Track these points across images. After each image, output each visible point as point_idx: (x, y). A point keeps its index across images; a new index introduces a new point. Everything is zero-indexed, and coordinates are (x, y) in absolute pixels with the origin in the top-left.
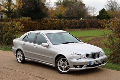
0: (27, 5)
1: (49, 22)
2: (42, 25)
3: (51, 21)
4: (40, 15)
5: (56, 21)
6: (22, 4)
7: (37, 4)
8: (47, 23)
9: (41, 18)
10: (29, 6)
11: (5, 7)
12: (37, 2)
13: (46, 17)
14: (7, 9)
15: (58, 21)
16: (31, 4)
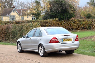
0: (54, 7)
1: (76, 22)
2: (70, 25)
3: (79, 21)
4: (67, 16)
5: (84, 21)
6: (49, 6)
7: (63, 5)
8: (75, 23)
9: (69, 18)
10: (56, 8)
11: (34, 10)
12: (63, 3)
13: (73, 18)
14: (36, 11)
15: (86, 21)
16: (57, 6)
